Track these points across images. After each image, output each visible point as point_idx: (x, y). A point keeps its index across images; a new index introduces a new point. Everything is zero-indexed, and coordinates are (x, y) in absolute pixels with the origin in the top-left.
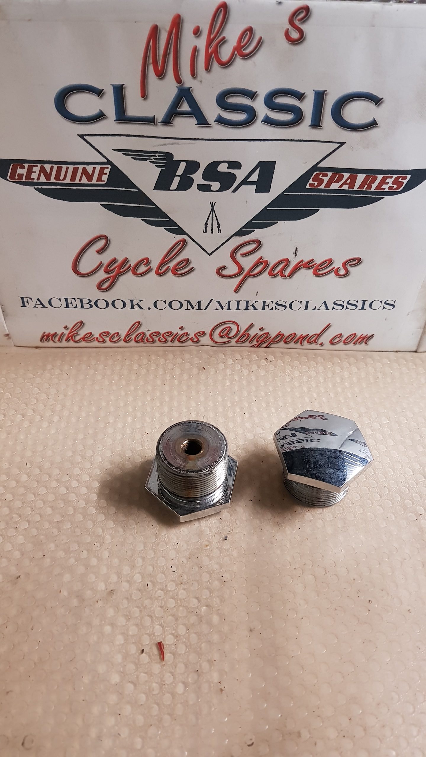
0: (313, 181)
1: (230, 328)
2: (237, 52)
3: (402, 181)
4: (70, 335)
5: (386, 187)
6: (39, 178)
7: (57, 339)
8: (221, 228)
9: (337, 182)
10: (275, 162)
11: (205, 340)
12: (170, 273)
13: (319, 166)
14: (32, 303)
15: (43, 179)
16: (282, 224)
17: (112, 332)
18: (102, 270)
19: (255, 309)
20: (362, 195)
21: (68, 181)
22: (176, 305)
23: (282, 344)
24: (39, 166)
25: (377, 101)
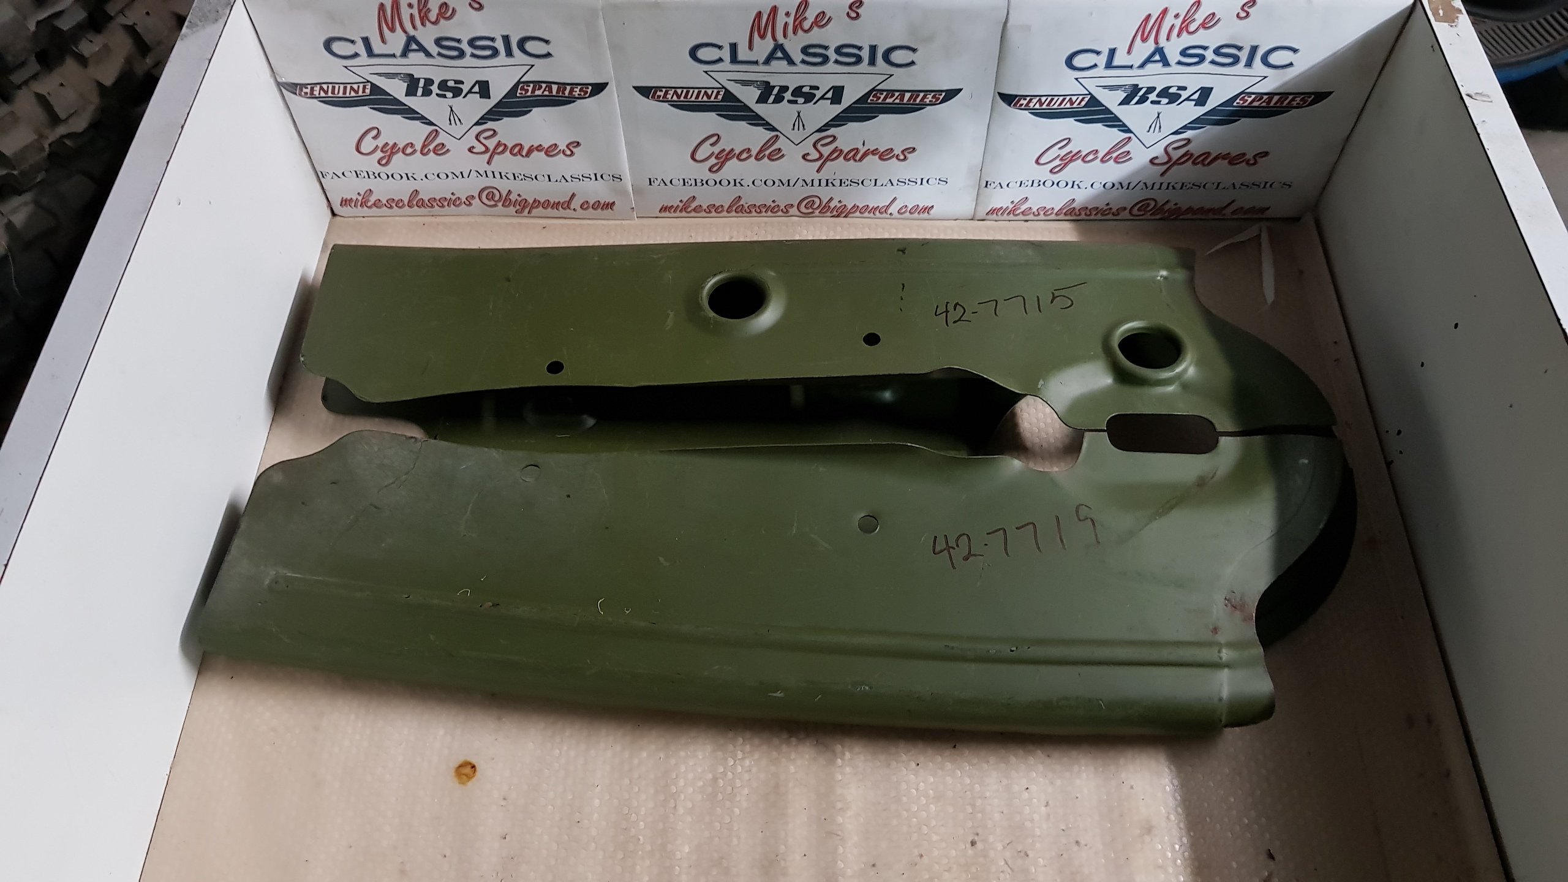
0: (873, 97)
1: (814, 201)
2: (815, 24)
3: (940, 96)
4: (684, 207)
5: (927, 101)
6: (672, 98)
7: (673, 210)
8: (805, 127)
9: (891, 97)
10: (843, 87)
11: (794, 211)
12: (766, 158)
13: (878, 88)
14: (657, 183)
15: (675, 98)
16: (850, 124)
17: (717, 205)
18: (713, 158)
19: (834, 185)
20: (910, 106)
21: (693, 99)
22: (770, 183)
23: (857, 214)
24: (673, 90)
25: (914, 50)
